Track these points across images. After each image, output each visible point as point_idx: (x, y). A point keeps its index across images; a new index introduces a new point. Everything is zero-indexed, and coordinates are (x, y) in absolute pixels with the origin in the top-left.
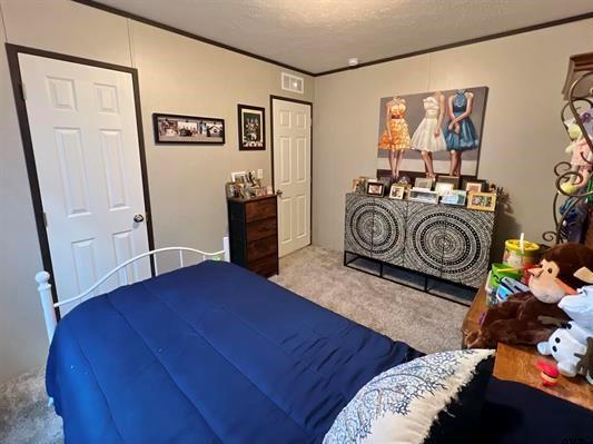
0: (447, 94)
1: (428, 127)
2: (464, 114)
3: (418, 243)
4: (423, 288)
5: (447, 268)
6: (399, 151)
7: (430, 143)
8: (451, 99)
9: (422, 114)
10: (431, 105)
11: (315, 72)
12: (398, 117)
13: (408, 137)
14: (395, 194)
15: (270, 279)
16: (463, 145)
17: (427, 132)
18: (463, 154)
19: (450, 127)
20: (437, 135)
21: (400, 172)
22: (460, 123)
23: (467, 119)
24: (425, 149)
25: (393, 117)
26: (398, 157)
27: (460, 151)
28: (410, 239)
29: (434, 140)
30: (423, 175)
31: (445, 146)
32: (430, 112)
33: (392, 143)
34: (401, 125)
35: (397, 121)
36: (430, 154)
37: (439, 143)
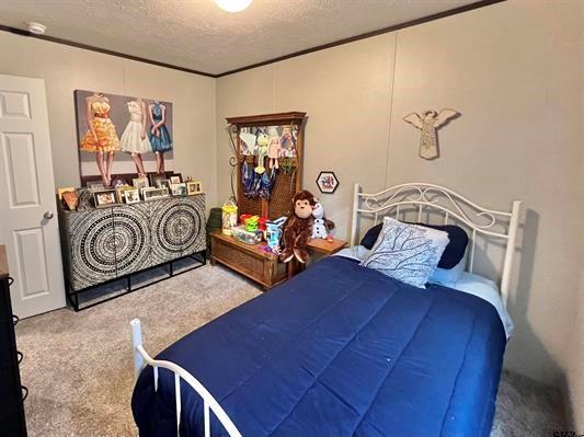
0: (147, 102)
1: (135, 129)
2: (161, 122)
6: (108, 153)
7: (138, 145)
8: (151, 107)
10: (135, 108)
12: (102, 117)
13: (117, 139)
14: (130, 198)
16: (163, 147)
17: (135, 136)
18: (164, 155)
19: (153, 132)
20: (143, 139)
22: (159, 128)
23: (163, 126)
24: (135, 151)
25: (96, 115)
26: (108, 160)
27: (162, 152)
28: (155, 237)
30: (136, 176)
31: (151, 149)
32: (135, 116)
33: (98, 144)
34: (107, 125)
35: (103, 120)
36: (139, 155)
37: (145, 146)
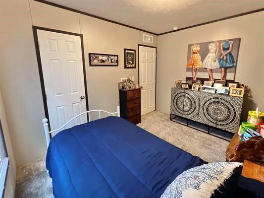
0: (220, 42)
1: (211, 57)
2: (228, 51)
3: (205, 111)
4: (207, 132)
5: (219, 123)
6: (197, 69)
7: (211, 65)
8: (222, 44)
9: (208, 51)
10: (212, 47)
11: (158, 33)
12: (196, 53)
13: (201, 62)
14: (194, 88)
15: (137, 125)
16: (228, 65)
17: (210, 60)
18: (228, 70)
19: (222, 57)
20: (215, 61)
21: (197, 78)
22: (226, 55)
23: (230, 54)
24: (209, 67)
25: (194, 53)
26: (196, 71)
27: (226, 68)
28: (201, 109)
29: (213, 64)
30: (208, 80)
31: (219, 67)
32: (212, 51)
33: (193, 65)
34: (197, 57)
35: (196, 55)
36: (211, 70)
37: (216, 65)
